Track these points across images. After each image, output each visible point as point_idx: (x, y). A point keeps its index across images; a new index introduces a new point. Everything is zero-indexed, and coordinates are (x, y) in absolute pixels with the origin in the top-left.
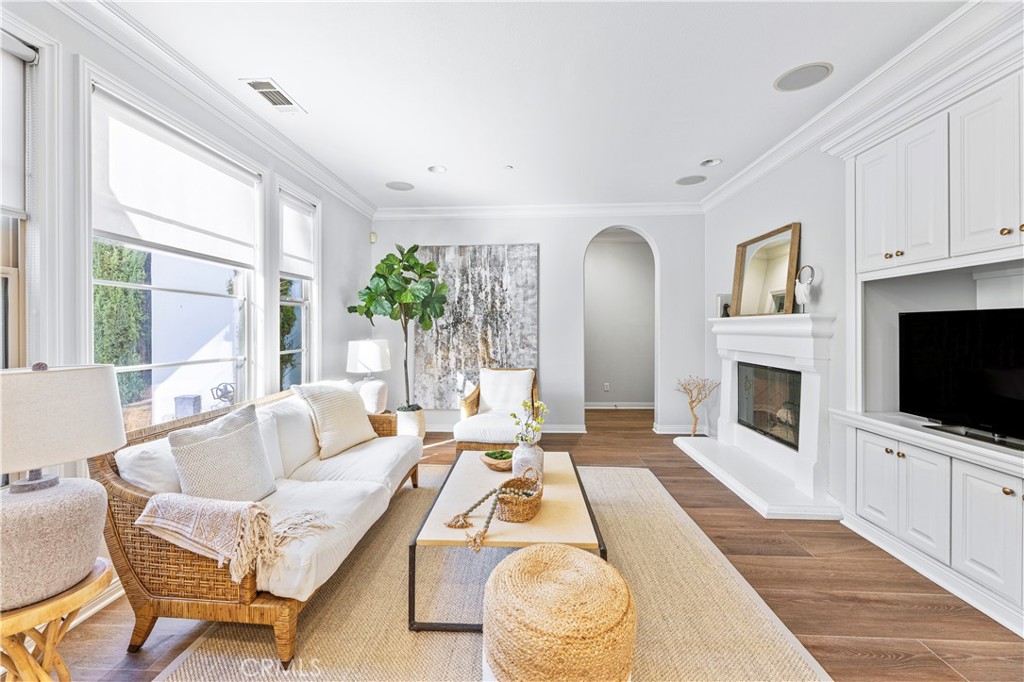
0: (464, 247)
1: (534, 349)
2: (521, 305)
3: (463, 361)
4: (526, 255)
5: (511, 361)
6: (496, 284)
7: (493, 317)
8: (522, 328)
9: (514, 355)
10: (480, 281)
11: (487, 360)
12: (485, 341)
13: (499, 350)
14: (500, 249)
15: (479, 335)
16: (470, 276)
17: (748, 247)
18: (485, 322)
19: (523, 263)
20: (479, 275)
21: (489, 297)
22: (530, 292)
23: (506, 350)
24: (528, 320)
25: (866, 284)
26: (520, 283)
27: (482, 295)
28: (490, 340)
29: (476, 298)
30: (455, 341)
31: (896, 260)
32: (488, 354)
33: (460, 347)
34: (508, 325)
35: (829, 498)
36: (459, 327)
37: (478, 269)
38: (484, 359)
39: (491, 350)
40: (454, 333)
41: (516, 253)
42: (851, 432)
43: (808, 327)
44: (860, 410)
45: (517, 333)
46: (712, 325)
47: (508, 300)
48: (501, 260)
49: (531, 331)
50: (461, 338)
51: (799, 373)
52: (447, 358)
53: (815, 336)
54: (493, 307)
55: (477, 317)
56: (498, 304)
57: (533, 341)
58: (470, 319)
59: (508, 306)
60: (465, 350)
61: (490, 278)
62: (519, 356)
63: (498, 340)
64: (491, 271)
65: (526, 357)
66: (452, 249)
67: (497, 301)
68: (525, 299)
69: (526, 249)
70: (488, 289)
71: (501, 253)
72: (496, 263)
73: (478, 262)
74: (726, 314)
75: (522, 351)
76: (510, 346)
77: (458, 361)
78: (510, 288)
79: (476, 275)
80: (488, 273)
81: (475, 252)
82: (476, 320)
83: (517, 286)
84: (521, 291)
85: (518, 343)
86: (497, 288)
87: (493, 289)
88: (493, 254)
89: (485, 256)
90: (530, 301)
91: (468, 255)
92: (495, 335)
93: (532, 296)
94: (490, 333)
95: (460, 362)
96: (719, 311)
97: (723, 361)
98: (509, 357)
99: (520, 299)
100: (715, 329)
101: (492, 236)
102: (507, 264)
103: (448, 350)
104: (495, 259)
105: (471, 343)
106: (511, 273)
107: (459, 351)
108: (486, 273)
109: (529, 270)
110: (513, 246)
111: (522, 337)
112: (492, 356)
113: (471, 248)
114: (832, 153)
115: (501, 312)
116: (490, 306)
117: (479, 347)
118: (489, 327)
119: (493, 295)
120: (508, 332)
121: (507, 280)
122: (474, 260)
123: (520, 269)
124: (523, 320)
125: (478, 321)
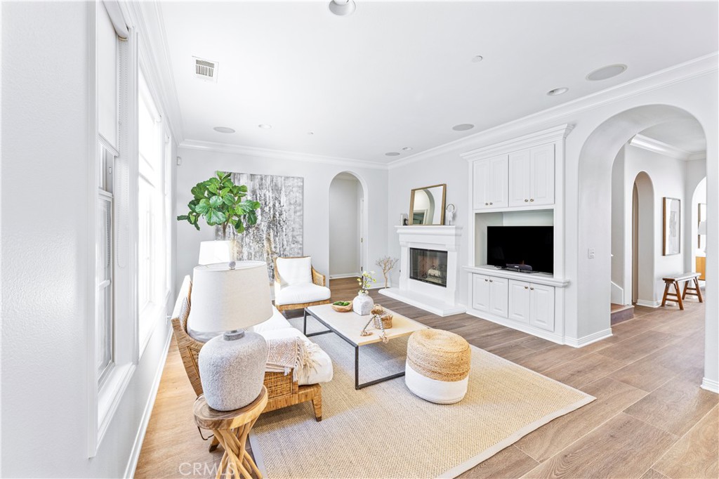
0: (254, 175)
1: (301, 244)
2: (293, 216)
3: (253, 254)
4: (296, 184)
5: (286, 253)
6: (276, 202)
7: (274, 223)
8: (293, 231)
9: (288, 249)
10: (265, 199)
11: (270, 253)
12: (269, 240)
13: (278, 245)
14: (279, 178)
15: (264, 236)
16: (258, 196)
17: (416, 191)
18: (269, 227)
19: (294, 189)
20: (265, 195)
21: (272, 210)
22: (298, 208)
23: (283, 246)
24: (297, 226)
25: (476, 214)
26: (292, 202)
27: (267, 209)
28: (272, 239)
29: (263, 211)
30: (247, 240)
31: (489, 206)
32: (271, 248)
33: (251, 244)
34: (284, 229)
35: (459, 304)
36: (251, 230)
37: (264, 191)
38: (268, 252)
39: (273, 246)
40: (247, 235)
41: (289, 183)
42: (470, 275)
43: (453, 232)
44: (474, 265)
45: (290, 234)
46: (397, 229)
47: (284, 212)
48: (280, 186)
49: (299, 233)
50: (252, 238)
51: (446, 252)
52: (241, 252)
53: (456, 235)
54: (274, 217)
55: (263, 223)
56: (278, 215)
57: (299, 239)
58: (258, 225)
59: (284, 216)
60: (255, 246)
61: (272, 198)
62: (291, 249)
63: (277, 239)
64: (273, 193)
65: (296, 250)
66: (245, 176)
67: (277, 213)
68: (295, 212)
69: (296, 180)
70: (271, 205)
71: (280, 181)
72: (276, 189)
73: (264, 187)
74: (405, 224)
75: (293, 246)
76: (285, 243)
77: (250, 254)
78: (285, 205)
79: (262, 195)
80: (271, 194)
81: (262, 179)
82: (262, 226)
83: (290, 204)
84: (292, 207)
85: (291, 240)
86: (277, 205)
87: (274, 205)
88: (274, 181)
89: (269, 183)
90: (298, 214)
91: (257, 181)
92: (275, 236)
93: (300, 211)
94: (272, 234)
95: (251, 254)
96: (402, 222)
97: (402, 248)
98: (285, 250)
99: (292, 212)
100: (398, 231)
101: (273, 169)
102: (283, 189)
103: (242, 246)
104: (276, 185)
105: (260, 240)
106: (286, 195)
107: (250, 247)
108: (269, 194)
109: (298, 194)
110: (288, 178)
111: (293, 237)
112: (273, 250)
113: (259, 177)
114: (464, 158)
115: (280, 220)
116: (272, 216)
117: (265, 244)
118: (271, 231)
119: (274, 209)
120: (284, 233)
121: (283, 199)
122: (261, 185)
123: (292, 193)
124: (293, 226)
125: (264, 226)
